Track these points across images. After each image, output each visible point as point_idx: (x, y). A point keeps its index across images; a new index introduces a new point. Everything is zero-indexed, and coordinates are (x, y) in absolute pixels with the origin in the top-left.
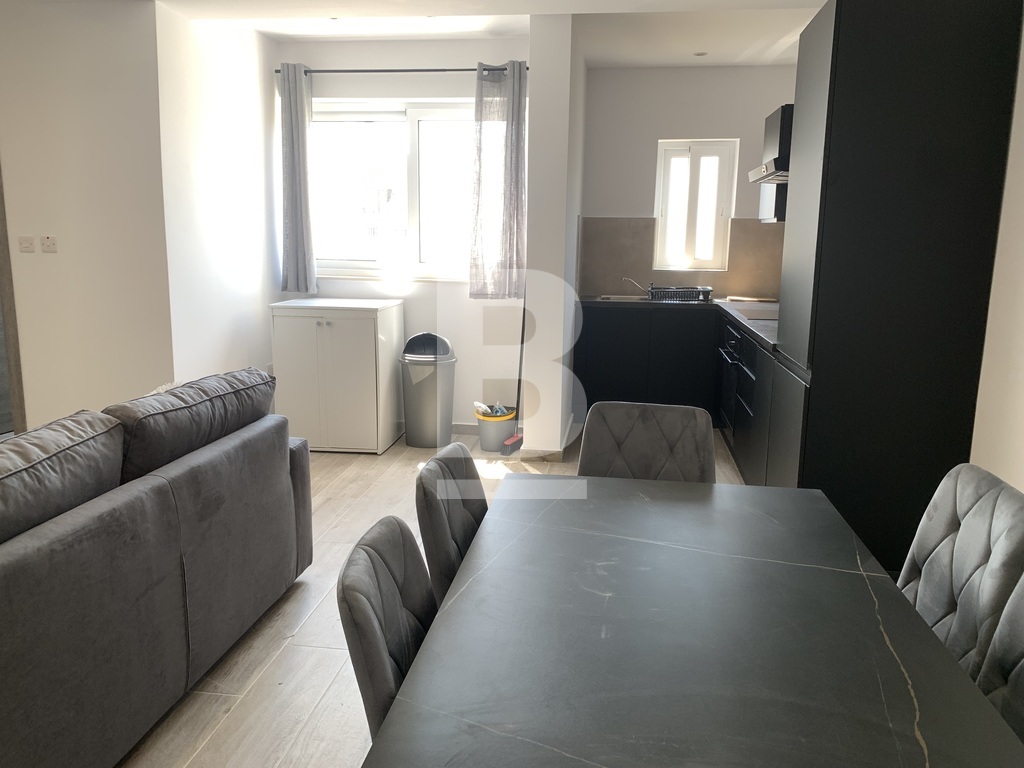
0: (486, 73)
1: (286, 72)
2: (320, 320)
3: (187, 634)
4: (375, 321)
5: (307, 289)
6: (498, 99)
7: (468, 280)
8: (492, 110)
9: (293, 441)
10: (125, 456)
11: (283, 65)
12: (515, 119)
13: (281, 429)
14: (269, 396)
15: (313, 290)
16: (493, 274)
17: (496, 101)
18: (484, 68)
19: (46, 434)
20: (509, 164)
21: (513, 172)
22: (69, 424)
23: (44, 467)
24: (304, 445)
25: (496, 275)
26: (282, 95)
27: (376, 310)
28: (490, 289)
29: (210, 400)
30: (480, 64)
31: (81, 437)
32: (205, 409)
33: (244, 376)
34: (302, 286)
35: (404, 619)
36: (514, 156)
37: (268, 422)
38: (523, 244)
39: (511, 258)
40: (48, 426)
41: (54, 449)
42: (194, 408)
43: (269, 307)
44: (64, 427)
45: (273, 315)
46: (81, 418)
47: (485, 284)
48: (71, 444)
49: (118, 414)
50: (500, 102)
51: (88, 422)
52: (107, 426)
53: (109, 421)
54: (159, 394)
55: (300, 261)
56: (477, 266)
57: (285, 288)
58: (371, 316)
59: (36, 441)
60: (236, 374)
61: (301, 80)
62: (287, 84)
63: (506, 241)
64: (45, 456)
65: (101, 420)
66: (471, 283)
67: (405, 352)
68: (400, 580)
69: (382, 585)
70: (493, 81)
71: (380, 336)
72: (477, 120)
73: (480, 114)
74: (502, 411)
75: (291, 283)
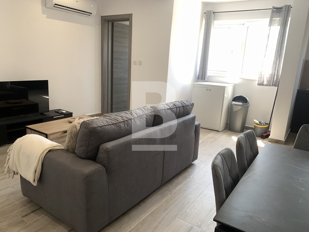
0: (275, 10)
1: (208, 13)
2: (207, 89)
3: (163, 170)
4: (224, 90)
5: (205, 79)
6: (278, 18)
7: (258, 80)
8: (275, 22)
9: (197, 123)
10: (154, 119)
11: (207, 11)
12: (284, 25)
13: (194, 119)
14: (192, 109)
15: (206, 79)
16: (267, 78)
17: (277, 19)
18: (274, 8)
19: (138, 111)
20: (279, 41)
21: (280, 44)
22: (142, 109)
23: (136, 119)
24: (199, 125)
25: (268, 78)
26: (205, 20)
27: (225, 87)
28: (265, 83)
29: (176, 108)
30: (273, 7)
31: (145, 113)
32: (175, 110)
33: (185, 102)
34: (203, 78)
35: (229, 179)
36: (281, 38)
37: (191, 116)
38: (280, 68)
39: (275, 72)
40: (138, 109)
41: (139, 115)
42: (172, 109)
43: (193, 84)
44: (141, 109)
45: (194, 86)
46: (145, 108)
47: (263, 81)
48: (143, 114)
49: (154, 108)
50: (279, 19)
51: (147, 109)
52: (151, 111)
53: (151, 109)
54: (164, 104)
55: (204, 70)
56: (261, 75)
57: (198, 78)
58: (223, 89)
59: (135, 112)
60: (183, 101)
61: (212, 15)
62: (207, 16)
63: (274, 67)
64: (137, 116)
65: (150, 109)
66: (259, 80)
67: (233, 101)
68: (229, 167)
69: (224, 167)
70: (277, 12)
71: (225, 95)
72: (269, 26)
73: (271, 24)
74: (264, 124)
75: (200, 77)
